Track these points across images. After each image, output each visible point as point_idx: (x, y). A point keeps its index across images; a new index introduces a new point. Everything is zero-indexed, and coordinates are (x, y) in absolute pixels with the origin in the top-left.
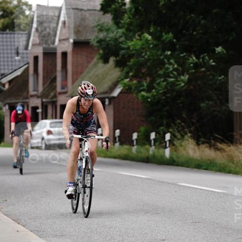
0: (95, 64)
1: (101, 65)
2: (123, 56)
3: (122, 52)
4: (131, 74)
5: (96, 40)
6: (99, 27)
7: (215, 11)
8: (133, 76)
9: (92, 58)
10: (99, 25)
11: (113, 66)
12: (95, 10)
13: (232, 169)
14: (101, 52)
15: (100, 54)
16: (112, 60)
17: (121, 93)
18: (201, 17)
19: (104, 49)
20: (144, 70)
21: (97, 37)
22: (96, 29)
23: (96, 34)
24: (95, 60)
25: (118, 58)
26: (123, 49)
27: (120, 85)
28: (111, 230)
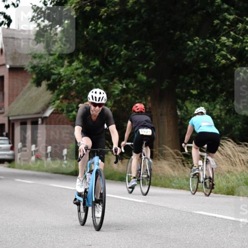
0: (29, 88)
1: (34, 88)
2: (54, 80)
3: (53, 77)
4: (61, 97)
5: (30, 66)
6: (32, 55)
7: (134, 42)
8: (63, 98)
9: (27, 82)
11: (45, 89)
14: (34, 76)
15: (33, 78)
16: (44, 84)
17: (52, 113)
18: (124, 45)
19: (37, 74)
20: (73, 93)
21: (31, 63)
22: (30, 56)
23: (30, 60)
24: (29, 84)
25: (49, 82)
26: (54, 74)
27: (51, 107)
28: (43, 236)
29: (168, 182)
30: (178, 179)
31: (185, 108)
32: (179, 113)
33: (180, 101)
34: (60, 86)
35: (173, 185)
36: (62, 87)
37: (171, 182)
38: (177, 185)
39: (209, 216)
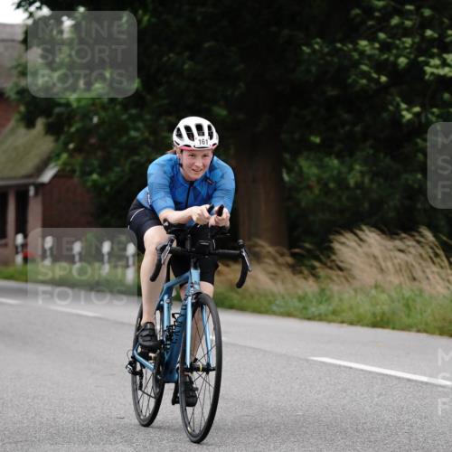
0: (13, 131)
1: (22, 131)
2: (60, 115)
3: (57, 110)
4: (71, 146)
5: (15, 90)
6: (20, 69)
7: (207, 45)
8: (75, 150)
9: (8, 120)
10: (19, 65)
11: (43, 132)
12: (13, 41)
13: (235, 302)
14: (22, 109)
15: (19, 112)
16: (40, 123)
17: (55, 177)
18: (187, 54)
19: (27, 105)
20: (93, 141)
21: (16, 84)
22: (15, 72)
23: (14, 79)
24: (12, 123)
25: (50, 120)
26: (59, 105)
27: (52, 165)
28: (36, 401)
29: (265, 304)
30: (283, 298)
31: (296, 168)
32: (286, 177)
33: (287, 156)
34: (70, 126)
35: (275, 308)
36: (73, 129)
37: (270, 303)
38: (282, 310)
39: (340, 366)
